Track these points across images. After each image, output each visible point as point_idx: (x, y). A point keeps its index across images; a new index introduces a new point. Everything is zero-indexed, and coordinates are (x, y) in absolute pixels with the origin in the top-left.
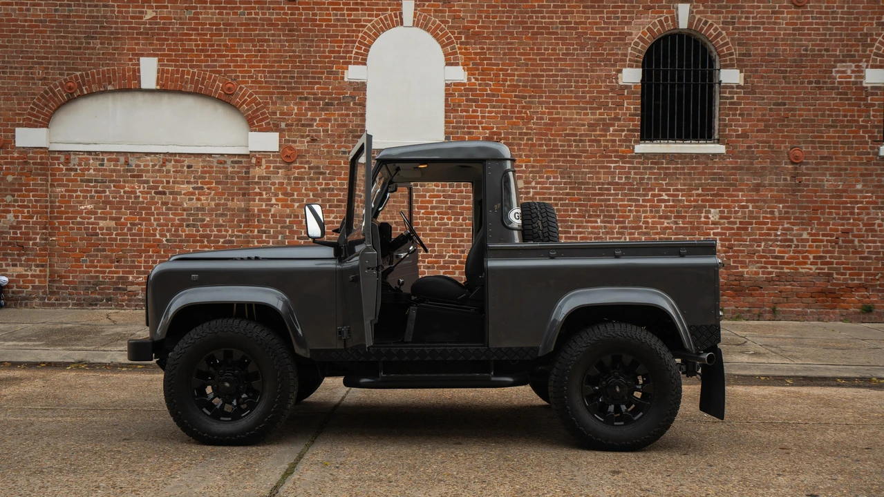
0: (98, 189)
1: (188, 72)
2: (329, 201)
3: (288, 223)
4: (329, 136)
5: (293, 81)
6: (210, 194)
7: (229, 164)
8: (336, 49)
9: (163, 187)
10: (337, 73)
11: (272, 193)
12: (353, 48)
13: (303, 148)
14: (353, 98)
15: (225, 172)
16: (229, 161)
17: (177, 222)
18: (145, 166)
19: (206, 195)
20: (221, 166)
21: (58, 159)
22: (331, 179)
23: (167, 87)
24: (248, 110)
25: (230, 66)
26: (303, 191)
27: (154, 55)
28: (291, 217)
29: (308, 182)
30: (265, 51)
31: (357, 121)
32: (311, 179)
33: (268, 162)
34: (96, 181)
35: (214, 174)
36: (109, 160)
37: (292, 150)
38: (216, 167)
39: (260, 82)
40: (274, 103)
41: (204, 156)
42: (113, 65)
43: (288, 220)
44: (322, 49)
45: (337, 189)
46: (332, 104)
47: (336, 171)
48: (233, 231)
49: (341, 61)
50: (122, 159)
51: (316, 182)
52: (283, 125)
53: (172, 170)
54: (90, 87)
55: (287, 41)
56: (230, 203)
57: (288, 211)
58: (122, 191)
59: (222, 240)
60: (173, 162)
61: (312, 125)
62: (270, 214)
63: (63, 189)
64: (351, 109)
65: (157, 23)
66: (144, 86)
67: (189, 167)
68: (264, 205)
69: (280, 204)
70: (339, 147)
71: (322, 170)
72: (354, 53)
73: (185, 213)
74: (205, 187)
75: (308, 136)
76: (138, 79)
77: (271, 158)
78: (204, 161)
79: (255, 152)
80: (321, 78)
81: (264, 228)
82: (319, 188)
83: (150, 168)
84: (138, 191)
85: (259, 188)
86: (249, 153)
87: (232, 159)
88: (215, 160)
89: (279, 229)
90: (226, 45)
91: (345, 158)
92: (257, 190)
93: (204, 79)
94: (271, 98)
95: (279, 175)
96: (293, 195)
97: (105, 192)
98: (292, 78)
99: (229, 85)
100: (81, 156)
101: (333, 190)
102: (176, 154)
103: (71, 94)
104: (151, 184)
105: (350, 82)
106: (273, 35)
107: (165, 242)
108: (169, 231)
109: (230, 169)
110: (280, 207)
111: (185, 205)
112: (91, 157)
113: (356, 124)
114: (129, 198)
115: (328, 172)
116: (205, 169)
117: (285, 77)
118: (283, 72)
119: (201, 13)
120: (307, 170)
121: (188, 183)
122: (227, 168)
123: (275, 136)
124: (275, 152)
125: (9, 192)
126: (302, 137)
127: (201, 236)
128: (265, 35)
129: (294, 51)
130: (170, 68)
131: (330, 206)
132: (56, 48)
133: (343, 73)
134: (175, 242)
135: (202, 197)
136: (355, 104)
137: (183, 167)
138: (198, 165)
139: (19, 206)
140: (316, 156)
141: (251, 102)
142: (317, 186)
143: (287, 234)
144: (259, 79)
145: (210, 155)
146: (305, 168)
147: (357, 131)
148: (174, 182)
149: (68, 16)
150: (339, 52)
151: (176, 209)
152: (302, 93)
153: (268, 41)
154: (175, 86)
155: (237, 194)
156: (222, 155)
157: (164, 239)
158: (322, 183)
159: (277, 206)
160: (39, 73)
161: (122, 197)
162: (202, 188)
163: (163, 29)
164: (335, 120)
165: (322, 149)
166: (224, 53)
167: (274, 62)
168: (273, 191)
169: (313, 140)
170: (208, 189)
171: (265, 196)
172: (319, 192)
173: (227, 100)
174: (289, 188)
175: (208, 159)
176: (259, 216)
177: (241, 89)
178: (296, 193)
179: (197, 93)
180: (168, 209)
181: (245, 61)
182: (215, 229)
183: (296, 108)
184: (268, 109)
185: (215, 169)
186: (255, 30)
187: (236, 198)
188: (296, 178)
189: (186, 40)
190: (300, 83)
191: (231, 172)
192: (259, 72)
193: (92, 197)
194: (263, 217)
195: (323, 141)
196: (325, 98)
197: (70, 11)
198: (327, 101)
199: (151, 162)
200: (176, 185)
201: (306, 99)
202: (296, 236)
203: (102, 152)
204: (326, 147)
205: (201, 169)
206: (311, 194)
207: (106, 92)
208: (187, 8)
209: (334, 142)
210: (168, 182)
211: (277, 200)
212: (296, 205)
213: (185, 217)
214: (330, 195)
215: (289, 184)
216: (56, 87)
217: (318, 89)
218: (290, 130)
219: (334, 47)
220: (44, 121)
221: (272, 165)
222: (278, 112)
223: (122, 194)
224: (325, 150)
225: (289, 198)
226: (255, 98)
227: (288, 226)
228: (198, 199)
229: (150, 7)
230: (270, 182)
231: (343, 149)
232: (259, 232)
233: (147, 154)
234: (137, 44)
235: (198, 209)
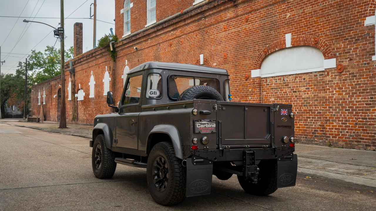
0: (276, 92)
1: (302, 36)
2: (359, 90)
3: (341, 103)
4: (358, 56)
5: (341, 31)
6: (312, 91)
7: (318, 76)
8: (360, 10)
9: (296, 89)
10: (361, 23)
11: (334, 88)
12: (368, 8)
13: (347, 64)
14: (368, 34)
15: (317, 80)
16: (318, 75)
17: (300, 104)
18: (290, 80)
19: (311, 91)
20: (315, 77)
21: (264, 81)
22: (360, 79)
23: (295, 46)
24: (323, 50)
25: (316, 31)
26: (347, 86)
27: (290, 32)
28: (342, 100)
29: (349, 81)
30: (329, 20)
31: (371, 46)
32: (350, 79)
33: (332, 73)
34: (275, 88)
35: (313, 82)
36: (279, 79)
37: (341, 66)
38: (314, 78)
39: (328, 35)
40: (334, 44)
41: (309, 74)
42: (278, 40)
43: (341, 101)
44: (354, 12)
45: (362, 84)
46: (359, 40)
47: (361, 74)
48: (321, 108)
49: (363, 16)
50: (282, 78)
51: (353, 81)
52: (338, 54)
53: (299, 81)
54: (271, 50)
55: (338, 12)
56: (319, 94)
57: (341, 96)
58: (282, 92)
59: (316, 112)
60: (299, 78)
61: (349, 52)
62: (333, 99)
63: (265, 93)
64: (368, 40)
65: (291, 18)
66: (287, 46)
67: (304, 79)
68: (331, 94)
69: (337, 93)
70: (363, 61)
71: (355, 75)
72: (369, 10)
73: (303, 100)
74: (310, 88)
75: (348, 58)
76: (285, 43)
77: (333, 71)
78: (309, 76)
79: (326, 69)
80: (353, 27)
81: (331, 106)
82: (354, 84)
83: (291, 81)
84: (287, 91)
85: (328, 86)
86: (324, 70)
87: (319, 74)
88: (313, 75)
89: (337, 106)
90: (315, 21)
91: (365, 67)
92: (328, 87)
93: (307, 38)
94: (333, 42)
95: (337, 79)
96: (342, 88)
97: (277, 93)
98: (341, 30)
99: (316, 39)
100: (270, 79)
101: (360, 84)
102: (299, 74)
103: (266, 54)
104: (292, 88)
105: (367, 26)
106: (333, 11)
107: (297, 114)
108: (298, 108)
109: (319, 79)
110: (337, 95)
111: (303, 97)
112: (273, 79)
113: (370, 48)
114: (285, 95)
115: (358, 75)
116: (310, 79)
117: (338, 30)
118: (338, 28)
119: (305, 9)
120: (348, 75)
121: (304, 86)
122: (318, 78)
123: (334, 60)
124: (335, 68)
125: (250, 95)
126: (346, 59)
127: (309, 110)
128: (329, 12)
129: (341, 17)
130: (295, 37)
131: (359, 93)
132: (262, 37)
133: (364, 22)
134: (300, 113)
135: (309, 92)
136: (369, 37)
137: (302, 79)
138: (307, 77)
139: (253, 100)
140: (352, 68)
141: (324, 46)
142: (353, 83)
143: (341, 108)
144: (328, 34)
145: (311, 73)
146: (347, 74)
147: (371, 52)
148: (299, 87)
149: (265, 23)
150: (361, 12)
151: (300, 99)
152: (345, 37)
153: (331, 14)
154: (297, 44)
155: (322, 90)
156: (316, 72)
157: (296, 112)
158: (355, 81)
159: (336, 95)
160: (257, 48)
161: (282, 94)
162: (309, 88)
163: (293, 20)
164: (361, 47)
165: (355, 64)
166: (314, 25)
167: (333, 24)
168: (334, 87)
169: (351, 60)
170: (311, 88)
171: (331, 90)
172: (354, 86)
173: (315, 46)
174: (341, 85)
175: (311, 75)
176: (329, 100)
177: (321, 40)
178: (344, 87)
179: (305, 46)
180: (297, 99)
181: (322, 27)
182: (314, 107)
183: (343, 45)
184: (331, 47)
185: (313, 79)
186: (325, 11)
187: (321, 92)
188: (343, 80)
189: (301, 23)
190: (344, 32)
191: (320, 80)
192: (327, 30)
193: (274, 95)
194: (330, 100)
195: (355, 59)
196: (356, 37)
197: (265, 21)
198: (356, 38)
199: (292, 78)
200: (300, 88)
201: (347, 39)
202: (344, 109)
203: (276, 76)
204: (356, 62)
205: (308, 80)
206: (350, 87)
207: (276, 51)
208: (300, 9)
209: (360, 59)
210: (297, 87)
211: (336, 92)
212: (344, 93)
213: (303, 102)
214: (359, 87)
215: (341, 83)
216: (262, 52)
217: (352, 33)
218: (340, 56)
219: (359, 10)
220: (259, 66)
221: (333, 75)
222: (335, 48)
223: (283, 93)
224: (356, 64)
225: (341, 90)
226: (326, 43)
227: (341, 104)
228: (308, 94)
229: (289, 12)
230: (333, 83)
231: (365, 62)
232: (329, 108)
233: (290, 75)
234: (285, 29)
235: (308, 98)
